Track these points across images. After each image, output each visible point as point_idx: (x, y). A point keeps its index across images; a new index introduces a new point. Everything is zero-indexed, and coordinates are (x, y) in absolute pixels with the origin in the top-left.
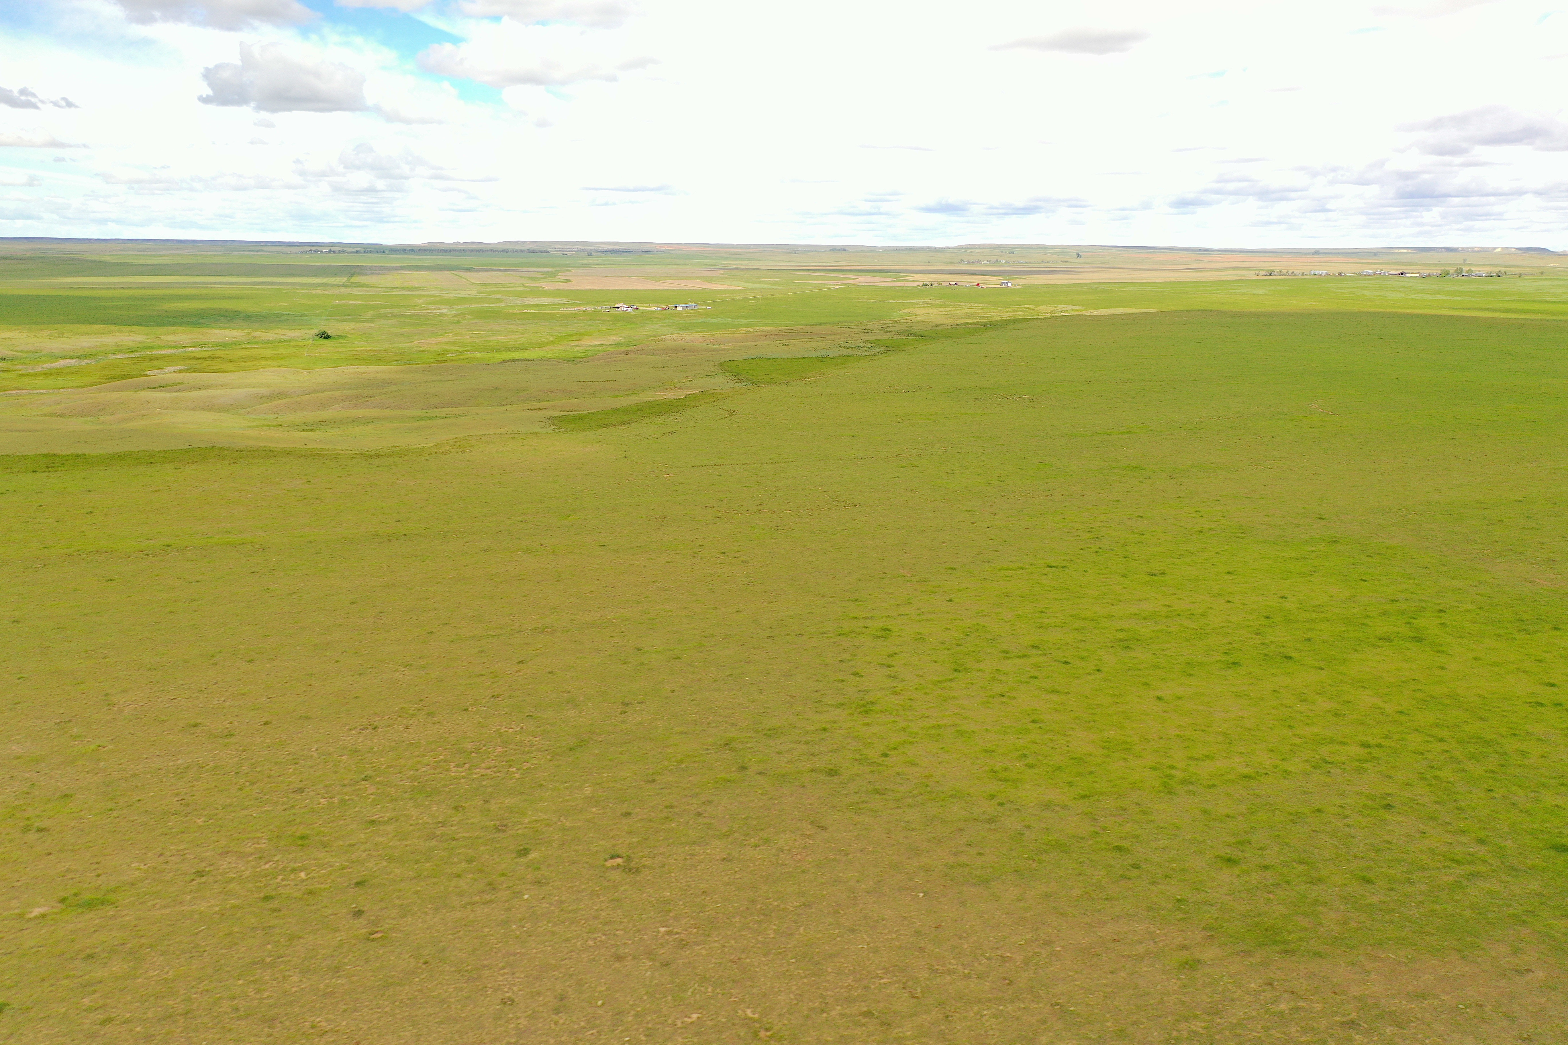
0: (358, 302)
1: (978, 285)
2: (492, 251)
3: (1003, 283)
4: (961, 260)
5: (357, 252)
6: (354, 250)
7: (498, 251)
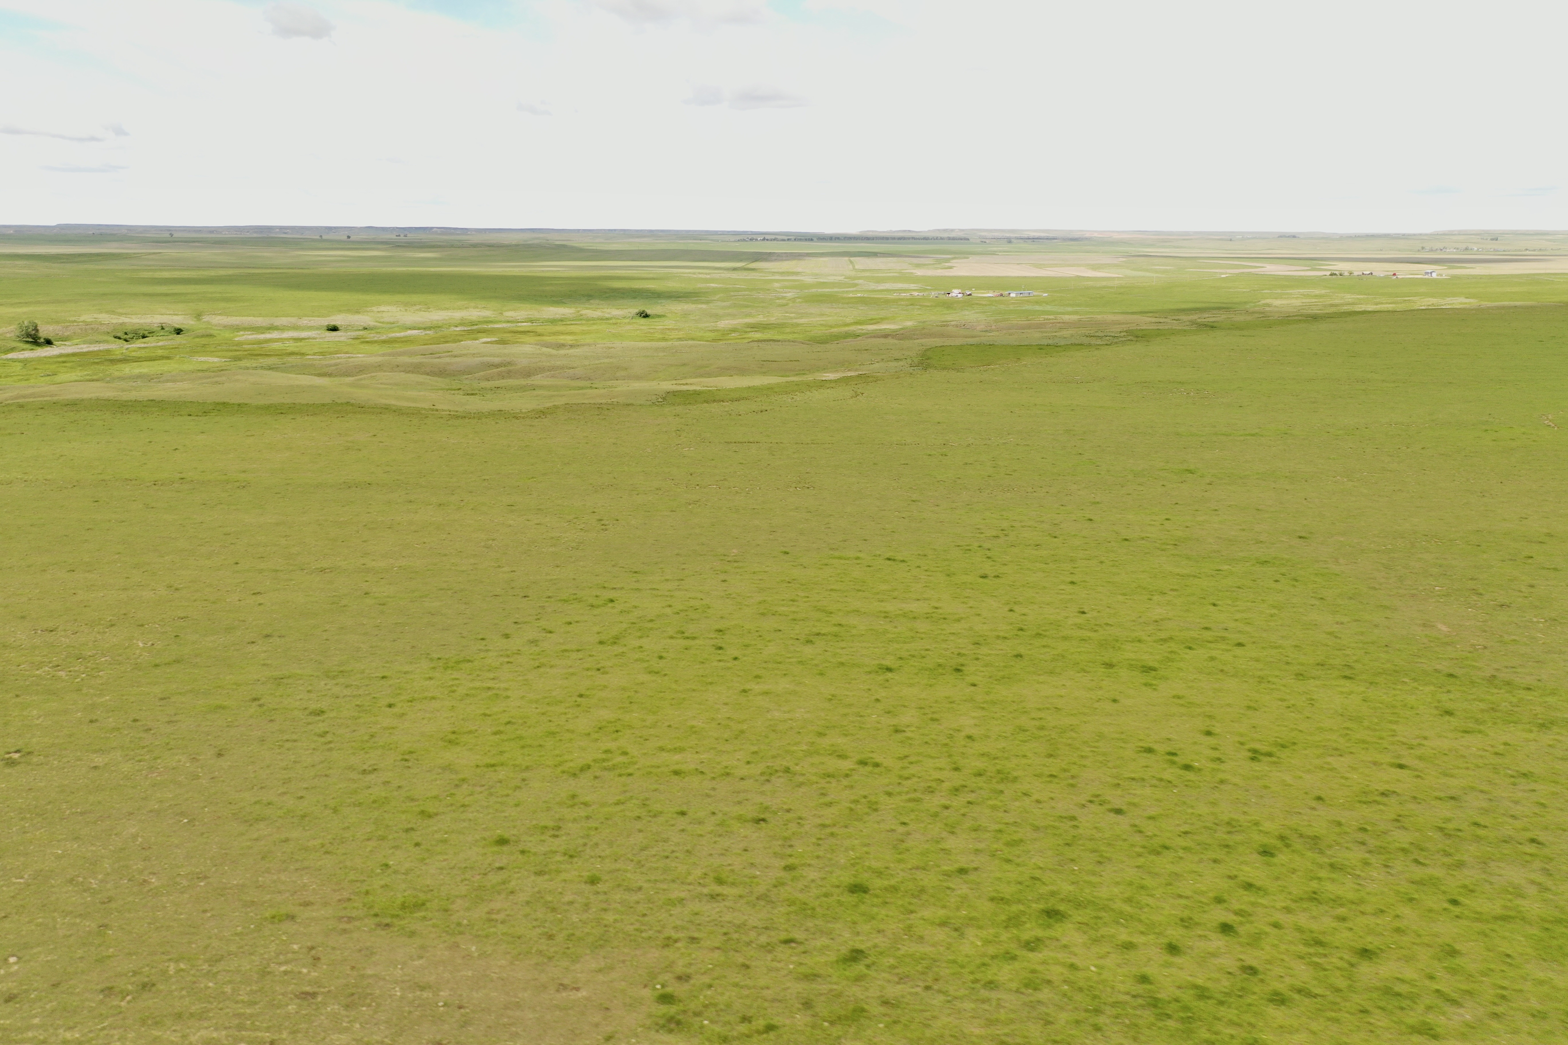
0: (722, 285)
1: (1394, 274)
2: (913, 238)
3: (1427, 273)
4: (1423, 248)
5: (788, 240)
6: (786, 238)
7: (919, 239)
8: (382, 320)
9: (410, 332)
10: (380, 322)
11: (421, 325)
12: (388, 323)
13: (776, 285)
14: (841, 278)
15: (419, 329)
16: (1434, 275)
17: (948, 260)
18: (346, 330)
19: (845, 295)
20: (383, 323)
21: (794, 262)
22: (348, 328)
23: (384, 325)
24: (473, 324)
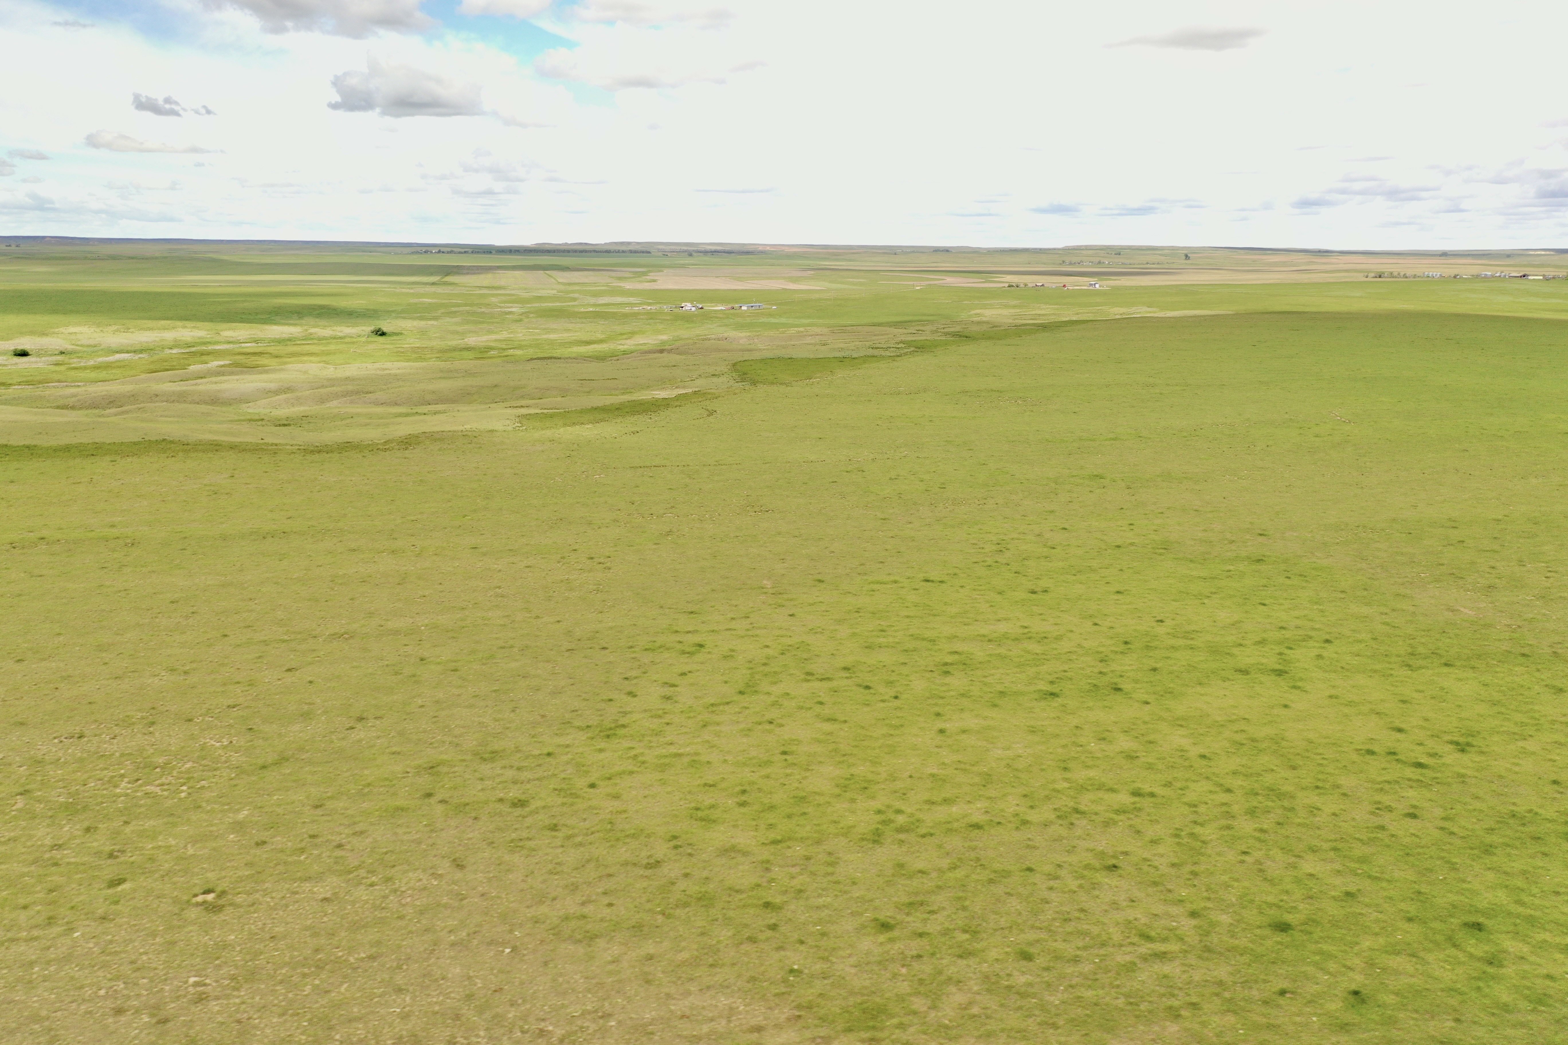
0: (434, 301)
1: (1064, 286)
2: (595, 251)
3: (1091, 285)
4: (1064, 262)
5: (465, 252)
6: (463, 250)
7: (600, 252)
8: (79, 343)
9: (118, 356)
10: (77, 345)
11: (129, 348)
12: (88, 346)
13: (494, 299)
14: (555, 292)
15: (128, 352)
16: (1097, 286)
17: (645, 274)
18: (39, 355)
19: (576, 310)
20: (82, 346)
21: (490, 276)
22: (41, 353)
23: (85, 349)
24: (189, 345)
